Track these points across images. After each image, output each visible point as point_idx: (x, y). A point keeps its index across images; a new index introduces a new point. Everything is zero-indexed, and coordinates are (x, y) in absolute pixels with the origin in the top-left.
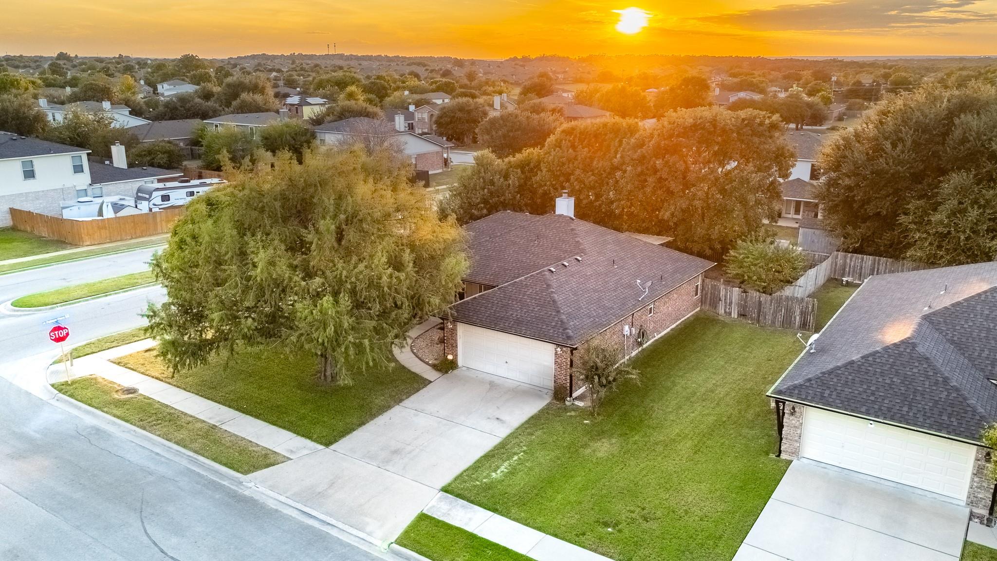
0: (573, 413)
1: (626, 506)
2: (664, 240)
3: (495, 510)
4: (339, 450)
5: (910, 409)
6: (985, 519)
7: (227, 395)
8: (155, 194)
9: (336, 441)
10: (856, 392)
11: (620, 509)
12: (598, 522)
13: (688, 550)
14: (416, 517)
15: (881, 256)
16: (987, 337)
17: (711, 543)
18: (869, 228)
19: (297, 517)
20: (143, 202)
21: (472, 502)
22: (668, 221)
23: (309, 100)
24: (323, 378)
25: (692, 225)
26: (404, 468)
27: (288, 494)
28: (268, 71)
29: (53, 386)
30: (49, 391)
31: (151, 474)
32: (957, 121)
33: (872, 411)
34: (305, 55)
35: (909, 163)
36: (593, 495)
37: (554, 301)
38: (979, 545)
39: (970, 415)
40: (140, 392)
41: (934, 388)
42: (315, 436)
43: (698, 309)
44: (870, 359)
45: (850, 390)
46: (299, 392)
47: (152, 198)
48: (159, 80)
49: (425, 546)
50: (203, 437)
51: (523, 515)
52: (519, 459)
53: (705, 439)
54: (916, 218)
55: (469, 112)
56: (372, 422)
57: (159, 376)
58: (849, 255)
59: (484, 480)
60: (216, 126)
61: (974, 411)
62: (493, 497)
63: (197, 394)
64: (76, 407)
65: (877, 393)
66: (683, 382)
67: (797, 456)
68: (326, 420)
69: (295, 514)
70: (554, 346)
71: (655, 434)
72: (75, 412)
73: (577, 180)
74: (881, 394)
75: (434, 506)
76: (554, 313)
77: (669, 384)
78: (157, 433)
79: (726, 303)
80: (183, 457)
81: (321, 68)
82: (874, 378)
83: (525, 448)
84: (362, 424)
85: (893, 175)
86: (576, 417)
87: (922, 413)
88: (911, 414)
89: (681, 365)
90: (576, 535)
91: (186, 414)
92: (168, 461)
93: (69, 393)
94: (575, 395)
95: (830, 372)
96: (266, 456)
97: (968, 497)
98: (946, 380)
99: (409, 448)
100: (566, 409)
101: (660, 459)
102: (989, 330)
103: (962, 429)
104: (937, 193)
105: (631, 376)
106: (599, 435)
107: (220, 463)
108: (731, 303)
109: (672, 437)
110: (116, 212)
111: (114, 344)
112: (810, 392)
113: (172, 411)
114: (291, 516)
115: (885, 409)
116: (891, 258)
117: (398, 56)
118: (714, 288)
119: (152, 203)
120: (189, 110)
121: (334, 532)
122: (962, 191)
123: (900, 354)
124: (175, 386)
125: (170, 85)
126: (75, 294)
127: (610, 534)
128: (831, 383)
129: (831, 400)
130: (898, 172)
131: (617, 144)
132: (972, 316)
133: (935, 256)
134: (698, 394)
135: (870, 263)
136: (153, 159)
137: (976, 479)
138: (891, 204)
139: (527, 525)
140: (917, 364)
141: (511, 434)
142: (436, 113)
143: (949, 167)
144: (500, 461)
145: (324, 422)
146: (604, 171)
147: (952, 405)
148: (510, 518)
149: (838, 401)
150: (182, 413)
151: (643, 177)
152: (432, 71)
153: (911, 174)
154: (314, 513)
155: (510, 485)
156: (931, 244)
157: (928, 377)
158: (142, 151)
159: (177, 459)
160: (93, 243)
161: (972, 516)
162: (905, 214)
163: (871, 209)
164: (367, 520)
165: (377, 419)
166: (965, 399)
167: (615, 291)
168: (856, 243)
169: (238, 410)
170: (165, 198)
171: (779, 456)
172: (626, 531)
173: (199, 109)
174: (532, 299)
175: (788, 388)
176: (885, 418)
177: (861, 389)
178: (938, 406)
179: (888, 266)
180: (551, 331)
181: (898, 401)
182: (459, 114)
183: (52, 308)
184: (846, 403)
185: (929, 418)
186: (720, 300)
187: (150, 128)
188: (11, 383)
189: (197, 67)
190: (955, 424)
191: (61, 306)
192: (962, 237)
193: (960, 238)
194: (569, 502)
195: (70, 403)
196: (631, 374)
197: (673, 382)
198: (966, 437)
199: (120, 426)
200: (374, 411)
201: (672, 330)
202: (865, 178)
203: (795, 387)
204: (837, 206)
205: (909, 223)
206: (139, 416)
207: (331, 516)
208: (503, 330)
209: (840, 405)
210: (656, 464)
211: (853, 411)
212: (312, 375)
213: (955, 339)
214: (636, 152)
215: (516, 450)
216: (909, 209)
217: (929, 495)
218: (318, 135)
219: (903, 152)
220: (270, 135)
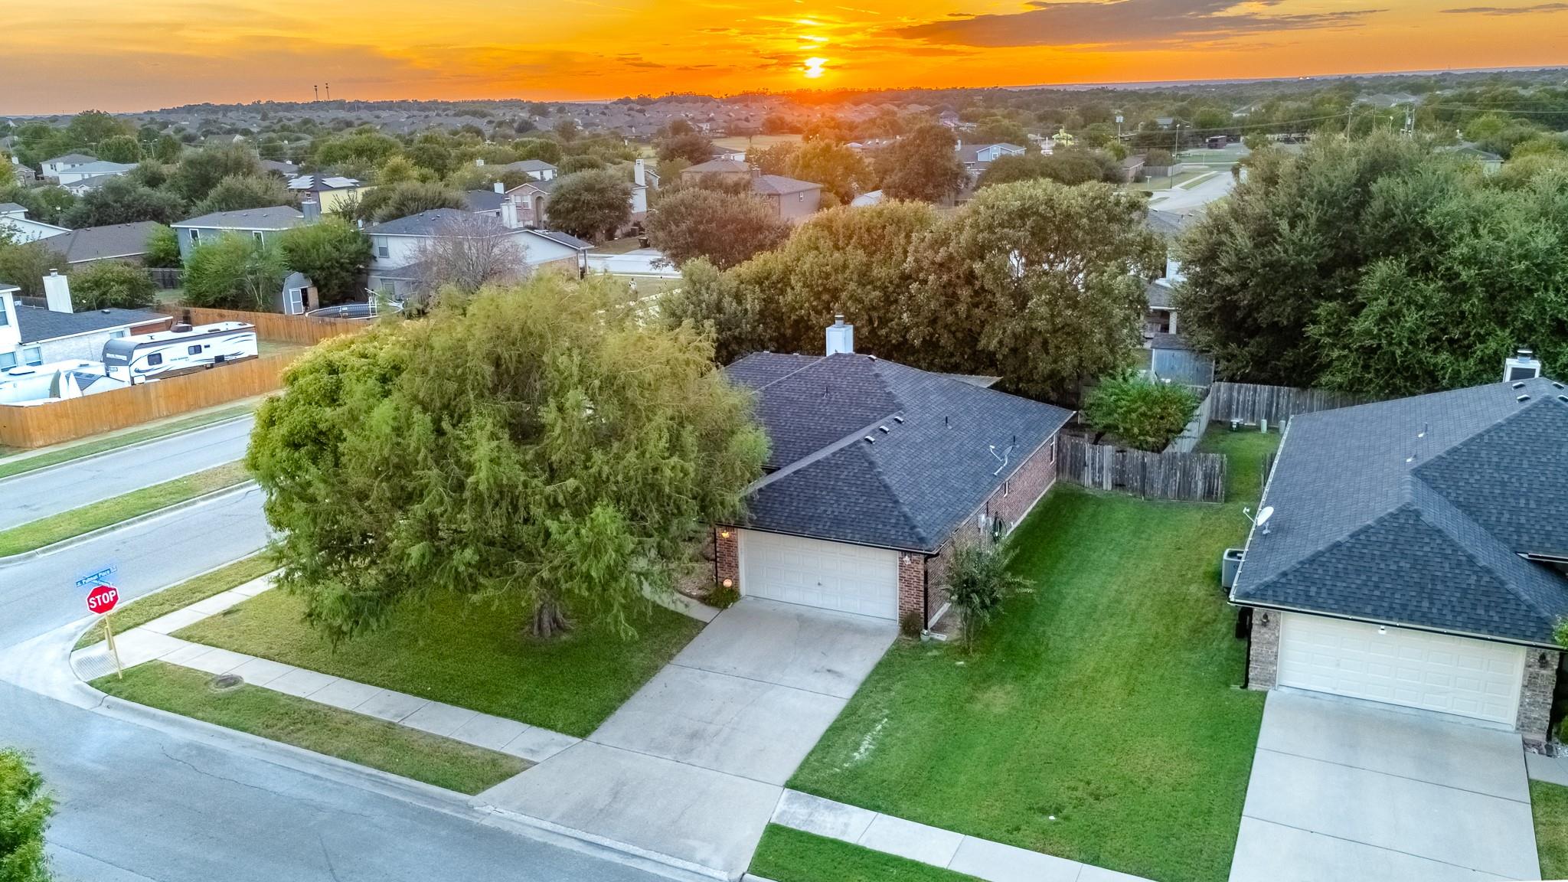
0: (935, 653)
1: (1063, 781)
2: (990, 381)
3: (876, 808)
4: (606, 742)
5: (1432, 603)
6: (1543, 746)
7: (392, 674)
8: (137, 353)
9: (594, 729)
10: (1353, 586)
11: (1055, 786)
12: (1030, 809)
13: (1173, 835)
14: (765, 832)
15: (1280, 384)
16: (1503, 494)
17: (1201, 822)
18: (1259, 344)
19: (582, 851)
20: (120, 368)
21: (838, 799)
22: (994, 354)
23: (328, 181)
24: (536, 632)
25: (1027, 357)
26: (717, 759)
27: (553, 818)
28: (224, 133)
29: (91, 684)
30: (89, 694)
31: (320, 809)
32: (1374, 188)
33: (1381, 611)
34: (280, 104)
35: (1313, 249)
36: (1009, 770)
37: (886, 486)
38: (1547, 783)
39: (1512, 605)
40: (246, 680)
41: (1457, 571)
42: (560, 725)
43: (1054, 480)
44: (1362, 537)
45: (1344, 584)
46: (505, 657)
47: (134, 360)
48: (43, 154)
49: (796, 872)
50: (380, 743)
51: (919, 810)
52: (884, 728)
53: (1135, 672)
54: (1330, 327)
55: (602, 191)
56: (638, 694)
57: (267, 653)
58: (1237, 385)
59: (846, 765)
60: (194, 234)
61: (1517, 598)
62: (866, 788)
63: (342, 676)
64: (146, 715)
65: (1381, 585)
66: (1074, 591)
67: (1274, 685)
68: (566, 697)
69: (576, 846)
70: (898, 554)
71: (1063, 672)
72: (148, 724)
73: (850, 298)
74: (1389, 586)
75: (785, 812)
76: (890, 505)
77: (1055, 597)
78: (304, 744)
79: (1094, 469)
80: (359, 778)
81: (314, 125)
82: (1373, 565)
83: (887, 711)
84: (624, 698)
85: (1293, 267)
86: (942, 657)
87: (1449, 607)
88: (1434, 611)
89: (1060, 566)
90: (1008, 831)
91: (336, 710)
92: (339, 787)
93: (125, 694)
94: (932, 623)
95: (1312, 560)
96: (494, 763)
97: (1518, 719)
98: (1471, 559)
99: (712, 729)
100: (924, 647)
101: (1083, 707)
102: (1503, 484)
103: (1507, 626)
104: (1356, 290)
105: (1025, 590)
106: (984, 681)
107: (427, 781)
108: (1101, 468)
109: (1089, 672)
110: (82, 390)
111: (167, 607)
112: (1289, 591)
113: (312, 707)
114: (572, 851)
115: (1398, 606)
116: (1295, 386)
117: (435, 102)
118: (1075, 447)
119: (133, 368)
120: (129, 206)
121: (648, 867)
122: (1391, 286)
123: (1402, 528)
124: (299, 666)
125: (65, 163)
126: (62, 530)
127: (1056, 823)
128: (1316, 576)
129: (1320, 600)
130: (1301, 264)
131: (902, 241)
132: (1477, 466)
133: (1360, 380)
134: (1100, 607)
135: (1266, 395)
136: (105, 293)
137: (1528, 694)
138: (1292, 309)
139: (932, 824)
140: (1427, 540)
141: (858, 692)
142: (547, 196)
143: (1370, 252)
144: (858, 734)
145: (566, 701)
146: (891, 282)
147: (1486, 593)
148: (902, 817)
149: (1331, 601)
150: (330, 708)
151: (950, 291)
152: (500, 124)
153: (1318, 265)
154: (607, 842)
155: (885, 769)
156: (1355, 364)
157: (1446, 557)
158: (83, 283)
159: (351, 781)
160: (48, 442)
161: (1526, 744)
162: (1314, 323)
163: (1263, 317)
164: (692, 843)
165: (644, 689)
166: (1502, 583)
167: (960, 463)
168: (1245, 367)
169: (418, 695)
170: (155, 359)
171: (1245, 686)
172: (1075, 816)
173: (147, 205)
174: (850, 485)
175: (1258, 589)
176: (1401, 619)
177: (1359, 582)
178: (1469, 596)
179: (1292, 399)
180: (893, 532)
181: (1414, 594)
182: (586, 196)
183: (30, 556)
184: (1343, 603)
185: (1460, 613)
186: (1085, 465)
187: (73, 241)
188: (16, 688)
189: (108, 132)
190: (1496, 619)
191: (44, 552)
192: (1398, 352)
193: (1393, 353)
194: (980, 785)
195: (133, 710)
196: (1025, 587)
197: (1059, 592)
198: (1515, 636)
199: (233, 738)
200: (636, 676)
201: (1029, 515)
202: (1254, 273)
203: (1267, 586)
204: (1210, 316)
205: (1321, 335)
206: (262, 720)
207: (634, 842)
208: (816, 536)
209: (1336, 607)
210: (1081, 715)
211: (1354, 613)
212: (517, 630)
213: (1461, 499)
214: (937, 252)
215: (873, 715)
216: (1318, 315)
217: (1464, 721)
218: (375, 241)
219: (1305, 233)
220: (298, 245)
